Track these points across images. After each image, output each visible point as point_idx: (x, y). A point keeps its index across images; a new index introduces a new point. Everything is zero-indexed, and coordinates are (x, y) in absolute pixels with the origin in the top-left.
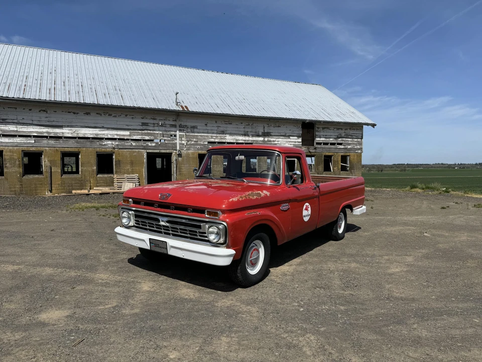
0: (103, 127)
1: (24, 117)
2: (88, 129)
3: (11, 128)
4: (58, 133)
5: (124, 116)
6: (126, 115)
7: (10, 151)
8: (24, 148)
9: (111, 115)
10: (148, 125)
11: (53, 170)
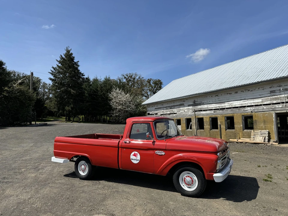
0: (245, 99)
1: (210, 101)
2: (237, 101)
3: (205, 107)
4: (223, 106)
5: (258, 89)
6: (259, 88)
7: (206, 118)
8: (211, 116)
9: (249, 90)
10: (275, 92)
11: (221, 127)
